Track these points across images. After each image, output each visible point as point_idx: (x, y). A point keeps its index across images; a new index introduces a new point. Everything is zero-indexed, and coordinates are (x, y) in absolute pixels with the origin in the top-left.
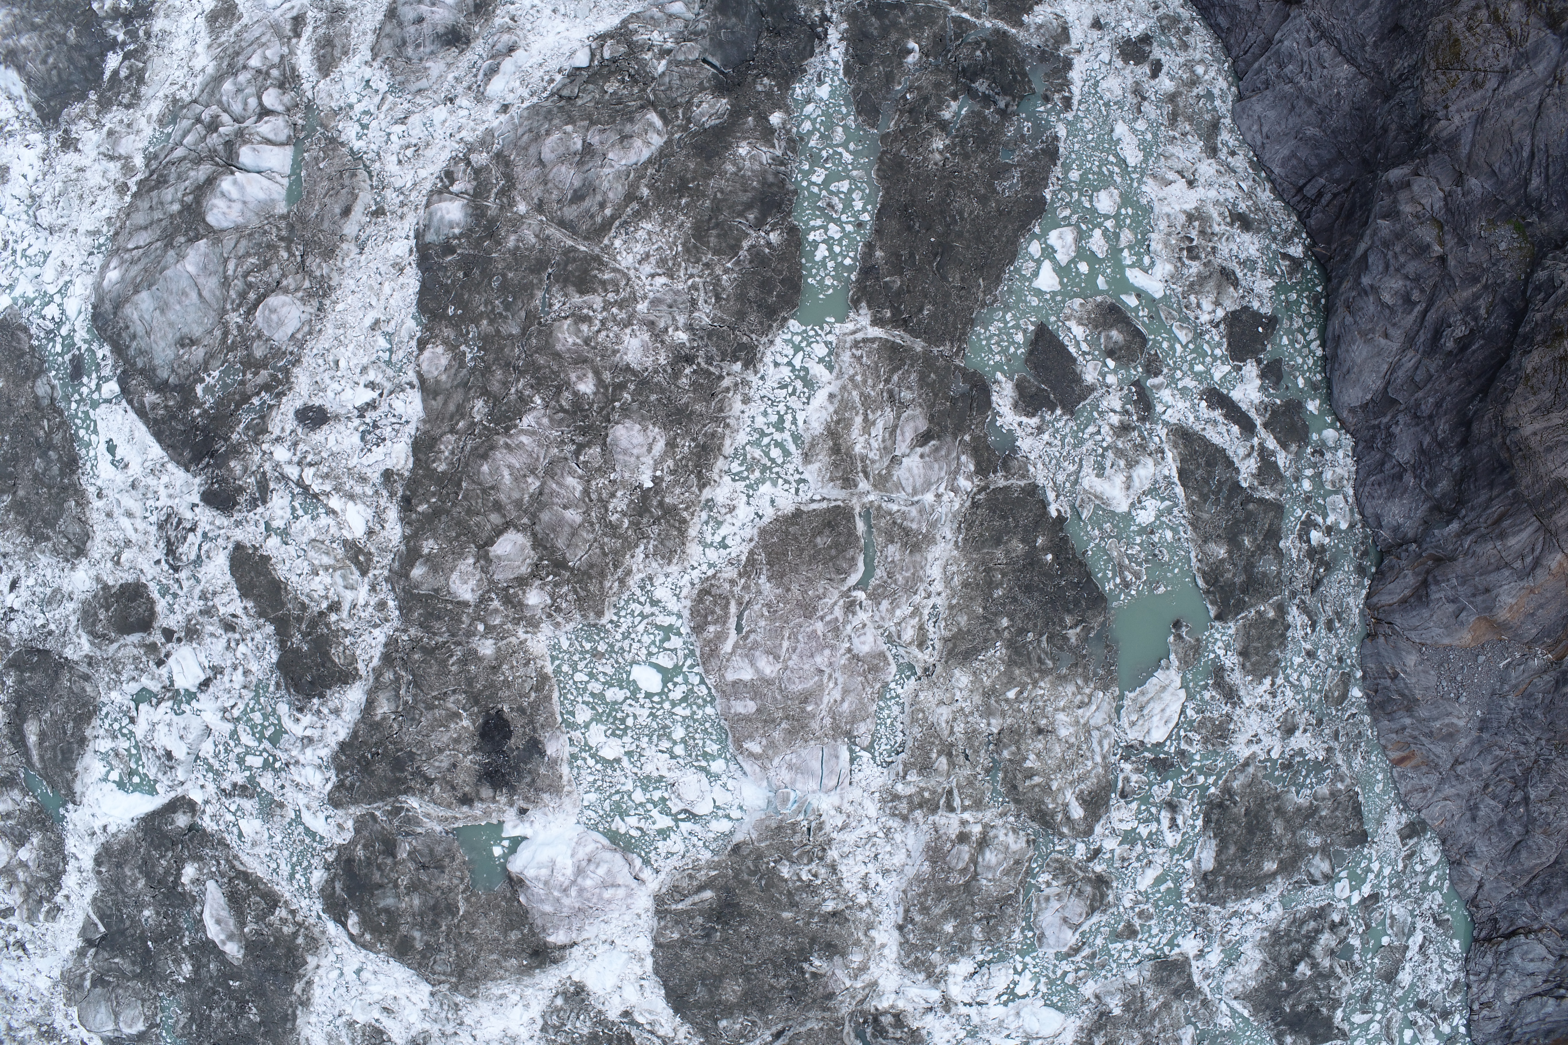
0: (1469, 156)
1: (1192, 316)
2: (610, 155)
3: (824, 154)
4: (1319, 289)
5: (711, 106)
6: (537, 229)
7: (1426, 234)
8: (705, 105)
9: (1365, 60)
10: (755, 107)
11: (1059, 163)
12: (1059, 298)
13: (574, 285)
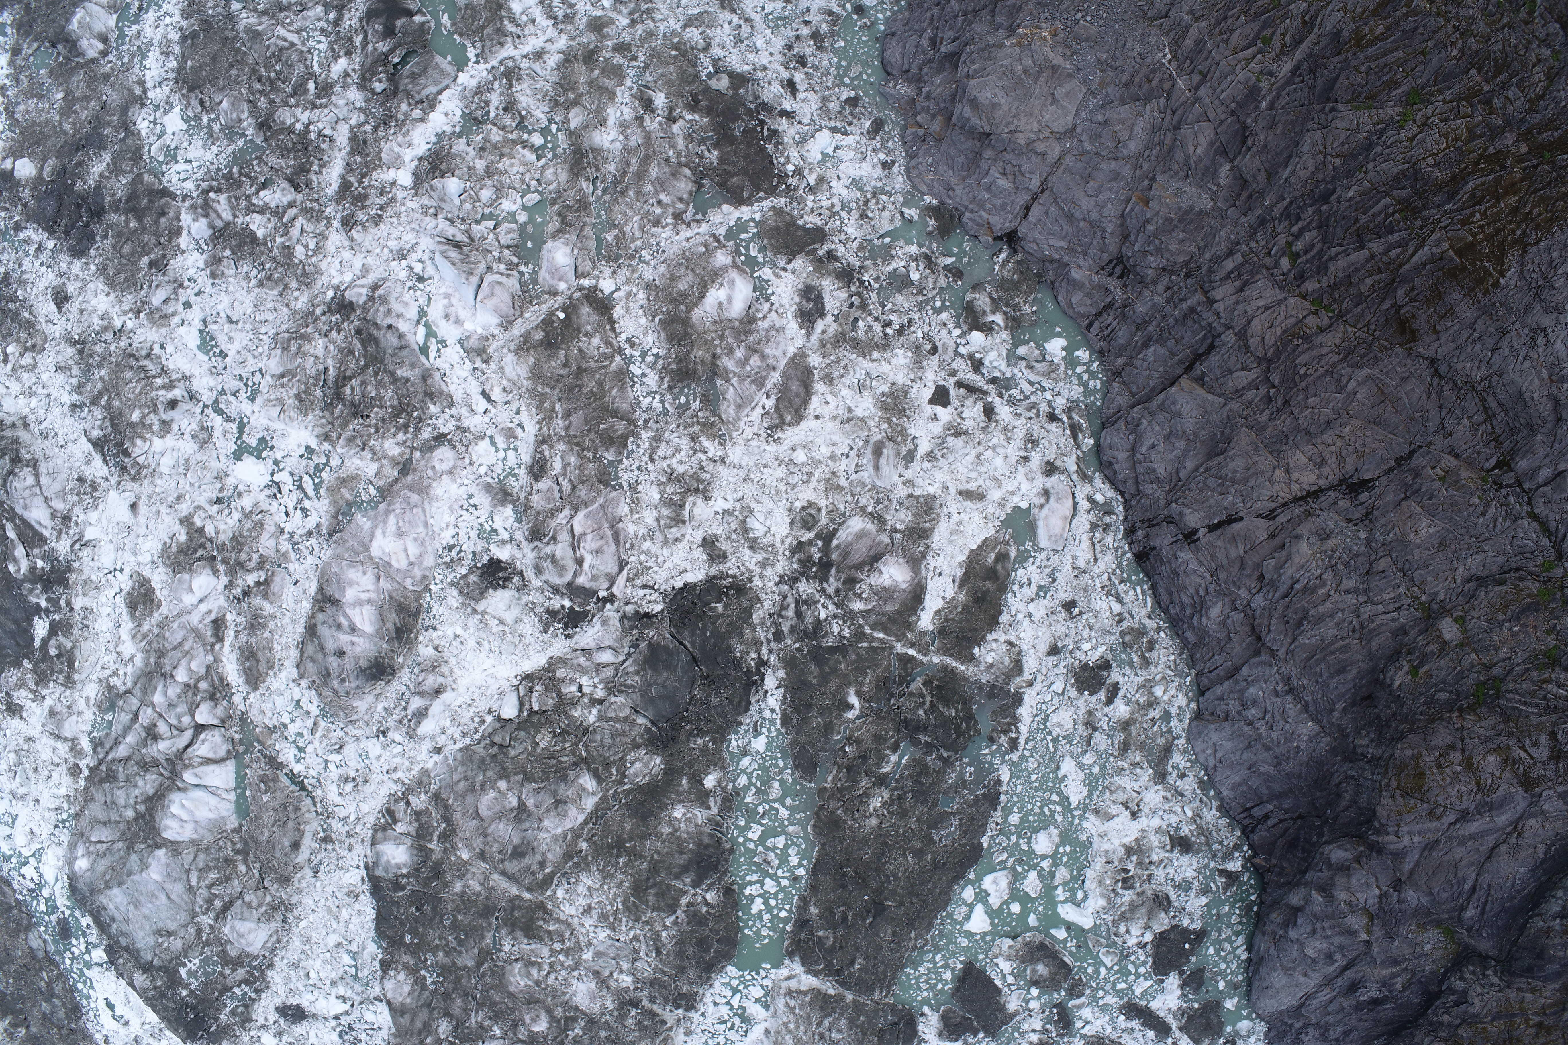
0: (1412, 872)
1: (1119, 941)
2: (546, 823)
3: (760, 810)
4: (1253, 898)
5: (646, 765)
6: (481, 878)
7: (1356, 922)
8: (638, 765)
9: (1331, 723)
10: (690, 764)
11: (999, 808)
12: (989, 938)
13: (522, 929)
